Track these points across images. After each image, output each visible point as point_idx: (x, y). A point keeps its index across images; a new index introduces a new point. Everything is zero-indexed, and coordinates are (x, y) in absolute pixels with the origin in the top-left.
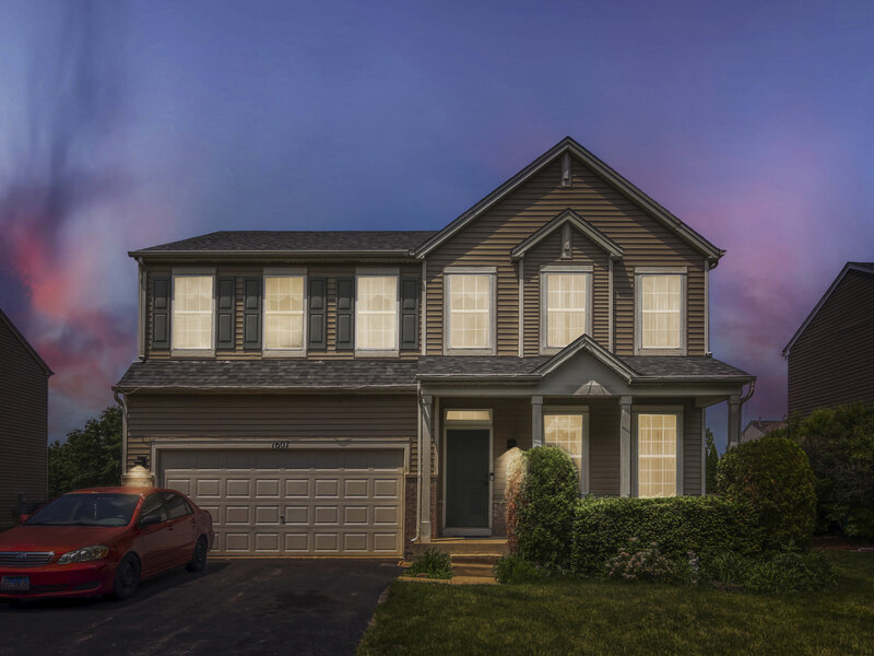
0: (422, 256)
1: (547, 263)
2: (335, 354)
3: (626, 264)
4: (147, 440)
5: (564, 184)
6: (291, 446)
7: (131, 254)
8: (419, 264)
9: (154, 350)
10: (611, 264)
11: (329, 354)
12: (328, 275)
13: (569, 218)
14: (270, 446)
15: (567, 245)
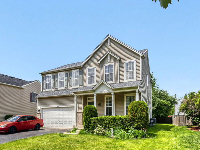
0: (82, 66)
1: (105, 63)
2: (69, 88)
3: (122, 61)
4: (40, 106)
5: (109, 45)
6: (60, 107)
7: (40, 73)
8: (82, 68)
9: (44, 90)
10: (118, 61)
11: (68, 88)
12: (68, 72)
13: (109, 53)
14: (56, 107)
15: (109, 59)
